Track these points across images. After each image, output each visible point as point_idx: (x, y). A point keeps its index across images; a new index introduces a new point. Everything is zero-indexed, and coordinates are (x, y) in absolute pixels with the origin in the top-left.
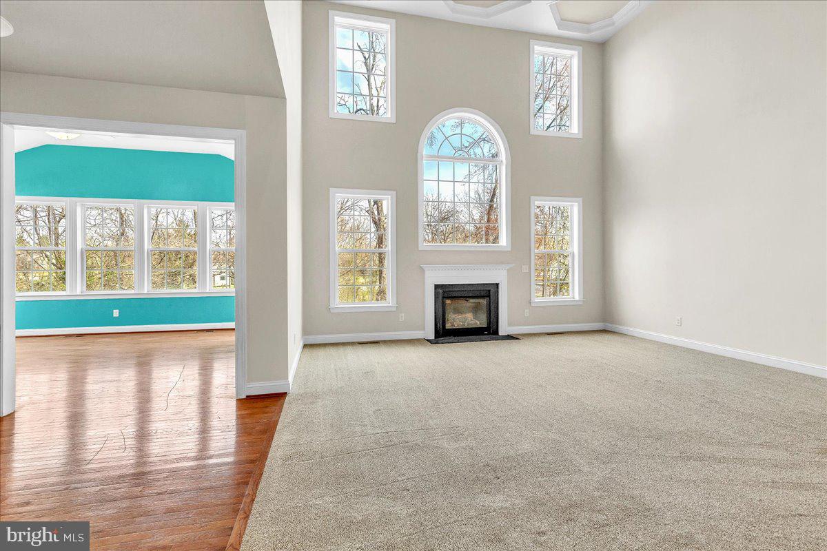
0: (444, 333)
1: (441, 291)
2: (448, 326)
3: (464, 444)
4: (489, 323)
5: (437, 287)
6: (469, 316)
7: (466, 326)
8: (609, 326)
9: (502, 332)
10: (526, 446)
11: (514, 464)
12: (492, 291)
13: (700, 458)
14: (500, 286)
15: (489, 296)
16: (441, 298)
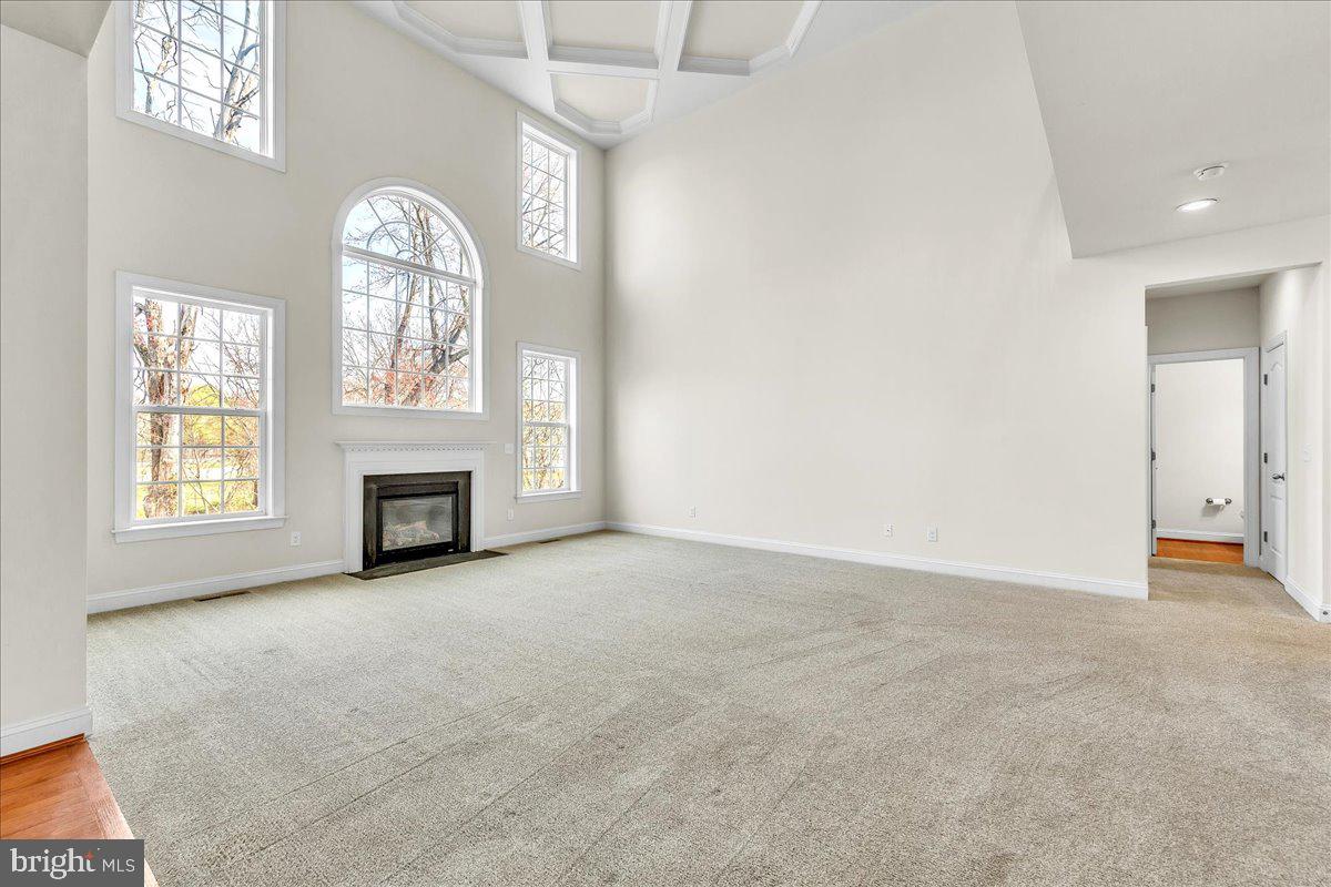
0: (379, 559)
1: (374, 487)
2: (387, 546)
3: (542, 719)
4: (456, 534)
5: (367, 479)
6: (421, 525)
7: (418, 543)
8: (612, 524)
9: (476, 547)
10: (625, 697)
11: (628, 724)
12: (461, 483)
13: (790, 656)
14: (473, 475)
15: (456, 492)
16: (374, 499)
